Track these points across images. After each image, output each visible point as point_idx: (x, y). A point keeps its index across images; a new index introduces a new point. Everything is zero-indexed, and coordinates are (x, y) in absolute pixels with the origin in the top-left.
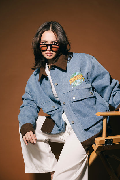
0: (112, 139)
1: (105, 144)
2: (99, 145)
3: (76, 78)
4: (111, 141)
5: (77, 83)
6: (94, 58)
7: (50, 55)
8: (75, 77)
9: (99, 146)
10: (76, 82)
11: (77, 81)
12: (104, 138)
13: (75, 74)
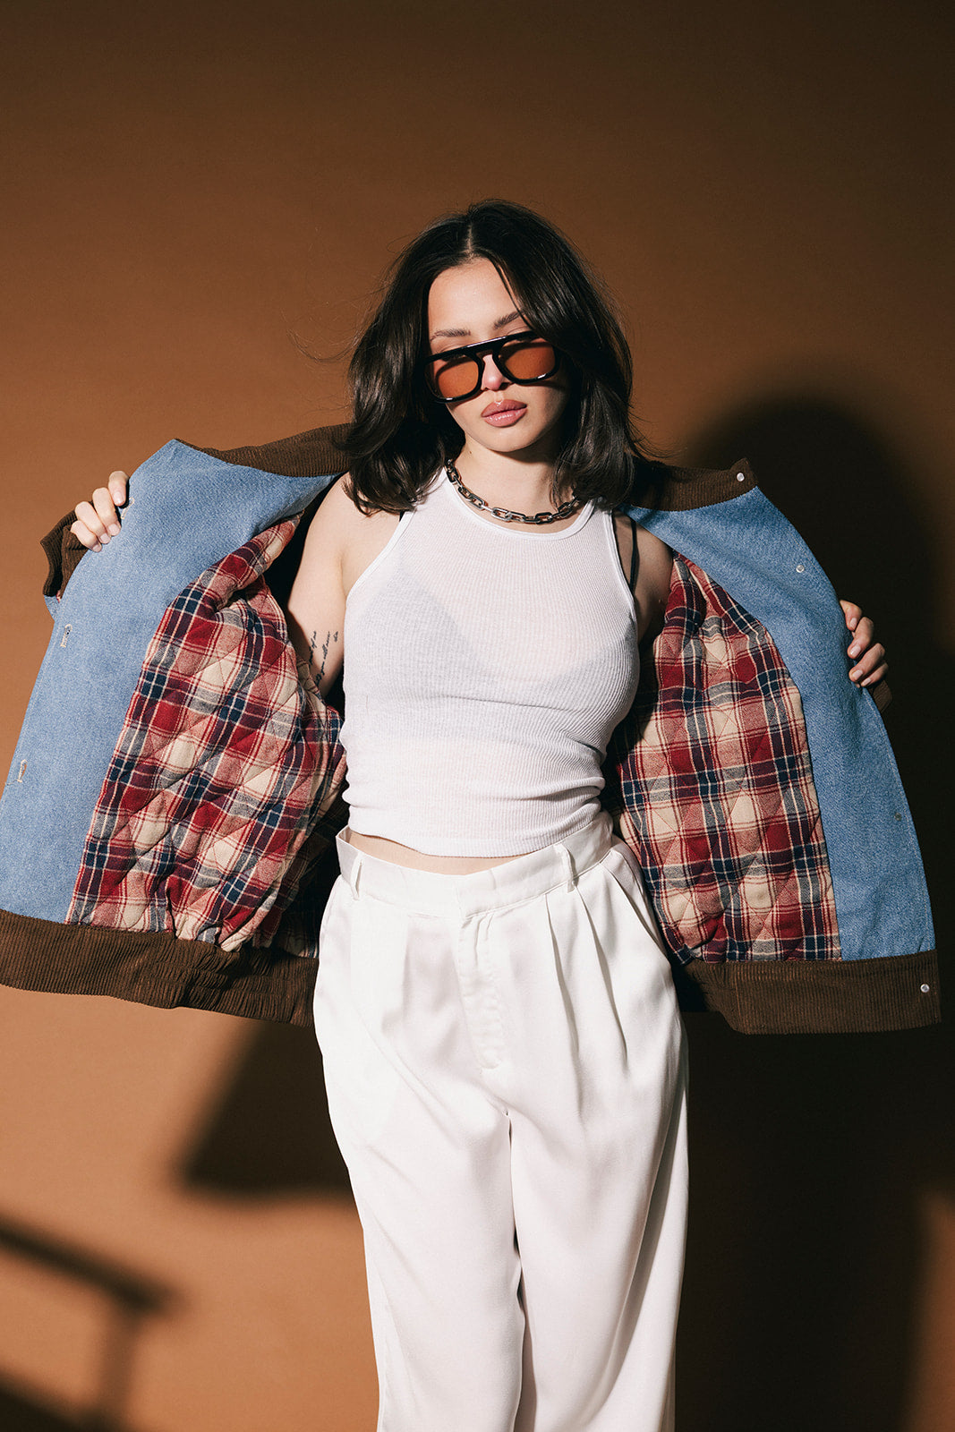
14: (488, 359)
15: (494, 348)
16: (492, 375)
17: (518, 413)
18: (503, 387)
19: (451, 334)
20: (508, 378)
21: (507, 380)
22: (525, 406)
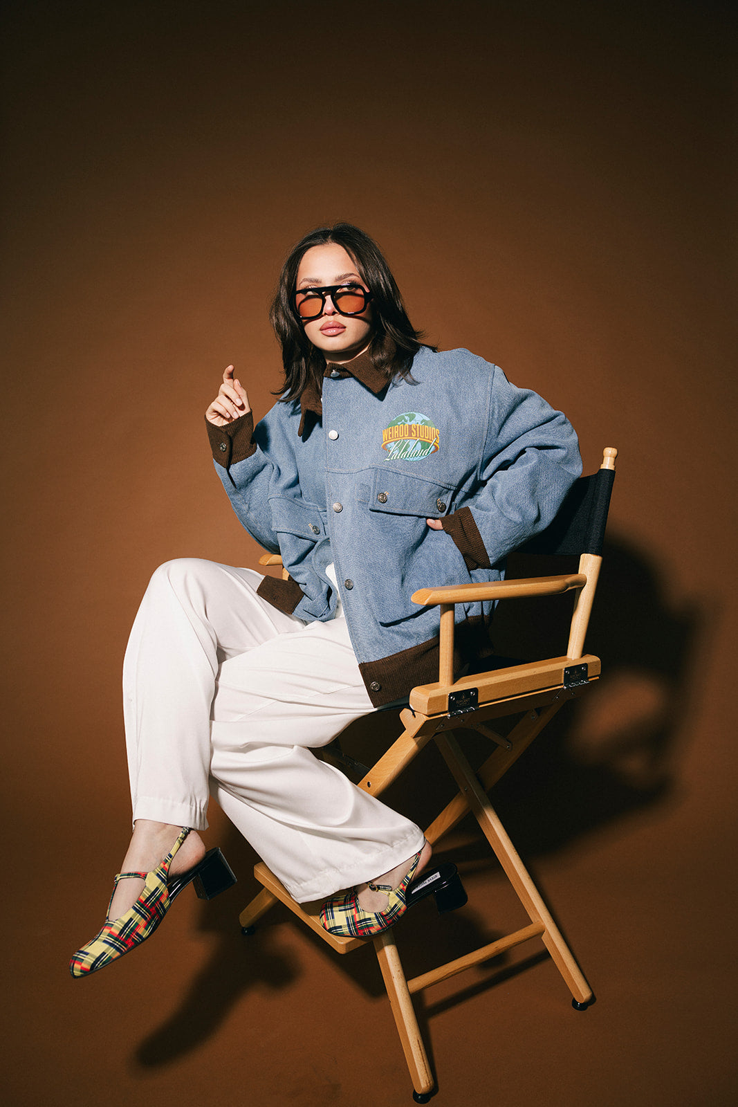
0: (475, 690)
1: (450, 710)
2: (426, 718)
3: (411, 431)
4: (469, 696)
5: (410, 449)
6: (498, 370)
7: (334, 331)
8: (410, 426)
9: (426, 722)
10: (408, 446)
11: (412, 443)
12: (445, 686)
13: (412, 418)
14: (328, 298)
15: (332, 290)
16: (329, 306)
17: (340, 330)
18: (334, 313)
19: (311, 281)
20: (338, 310)
21: (337, 311)
22: (345, 327)
